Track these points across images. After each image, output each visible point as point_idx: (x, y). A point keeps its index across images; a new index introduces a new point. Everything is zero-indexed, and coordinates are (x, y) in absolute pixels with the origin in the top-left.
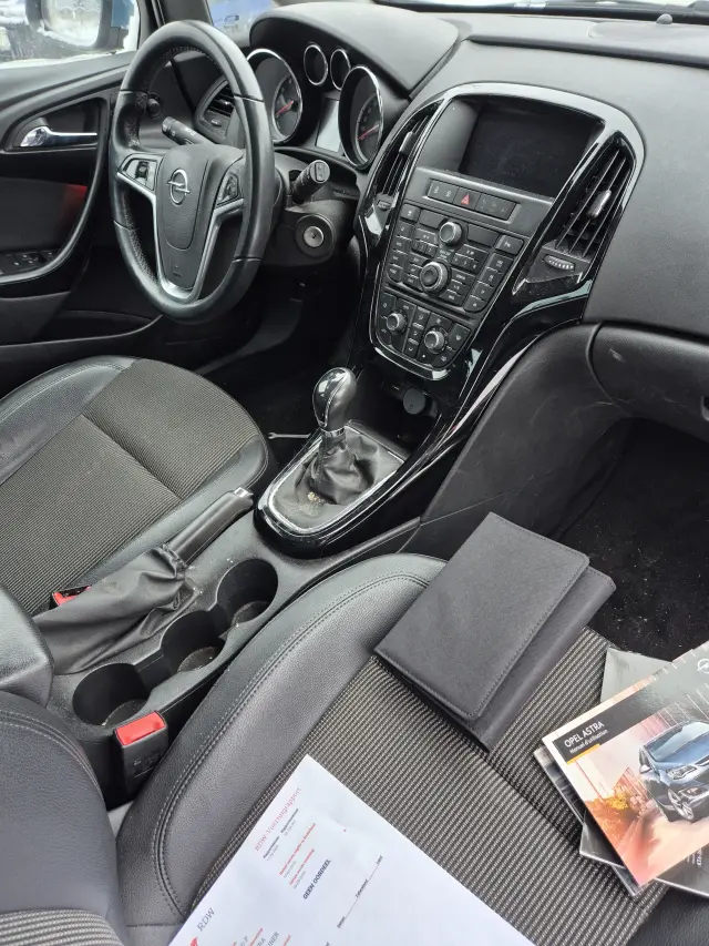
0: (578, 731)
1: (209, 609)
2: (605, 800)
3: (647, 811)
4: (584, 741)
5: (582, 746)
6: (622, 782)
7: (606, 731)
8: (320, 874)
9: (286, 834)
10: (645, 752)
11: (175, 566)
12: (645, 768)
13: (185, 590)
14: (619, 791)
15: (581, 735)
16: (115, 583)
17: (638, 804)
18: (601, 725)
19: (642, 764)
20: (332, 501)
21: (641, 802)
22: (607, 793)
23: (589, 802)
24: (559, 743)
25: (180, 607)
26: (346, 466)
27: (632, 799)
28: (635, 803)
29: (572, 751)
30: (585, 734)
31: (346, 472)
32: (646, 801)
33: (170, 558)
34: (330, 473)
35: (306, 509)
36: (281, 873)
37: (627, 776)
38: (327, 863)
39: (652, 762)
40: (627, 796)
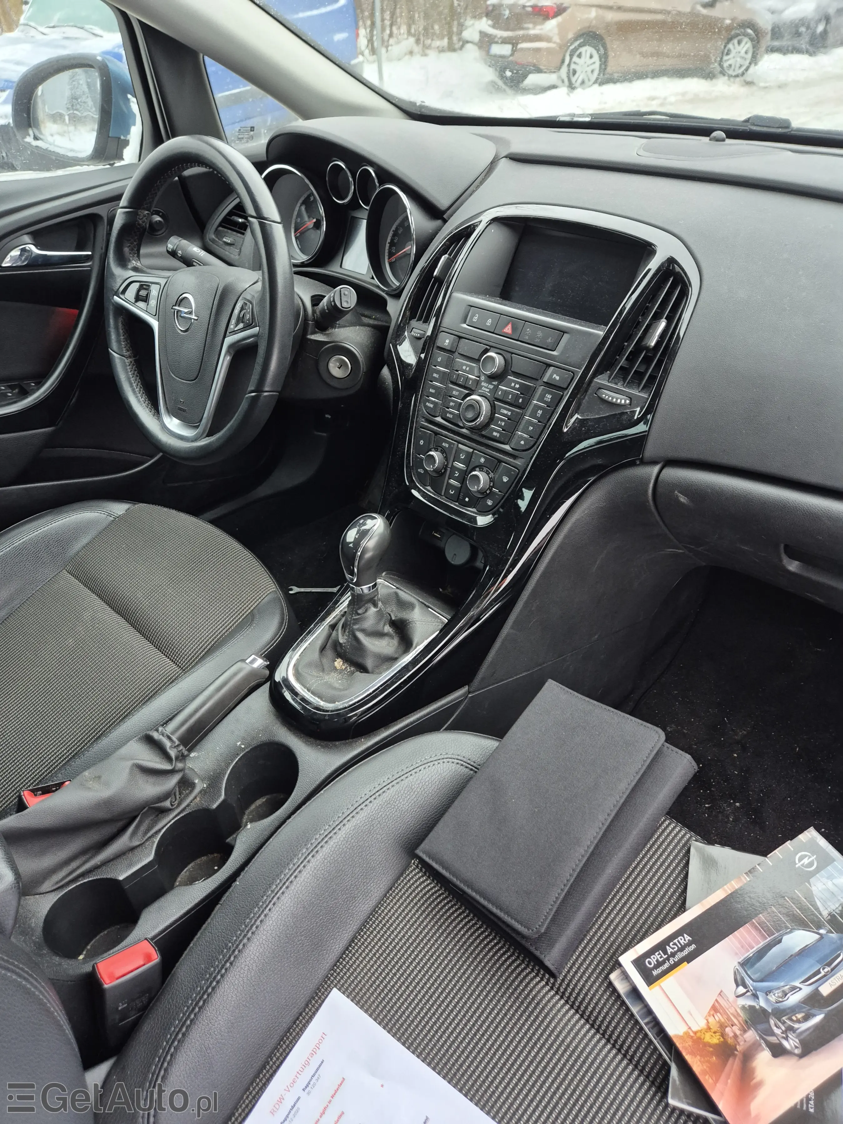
0: (661, 946)
1: (215, 806)
2: (695, 1033)
3: (748, 1045)
4: (668, 959)
5: (666, 966)
6: (715, 1009)
7: (693, 946)
10: (741, 970)
11: (173, 753)
12: (741, 990)
13: (186, 784)
14: (711, 1020)
15: (665, 952)
16: (99, 777)
17: (736, 1036)
18: (688, 938)
19: (737, 986)
20: (363, 669)
21: (738, 1033)
22: (698, 1023)
23: (677, 1036)
24: (639, 963)
25: (179, 804)
26: (380, 627)
27: (728, 1030)
28: (731, 1034)
29: (655, 973)
30: (669, 950)
31: (380, 635)
32: (745, 1031)
33: (168, 744)
34: (360, 635)
35: (333, 679)
37: (720, 1000)
39: (749, 982)
40: (722, 1026)
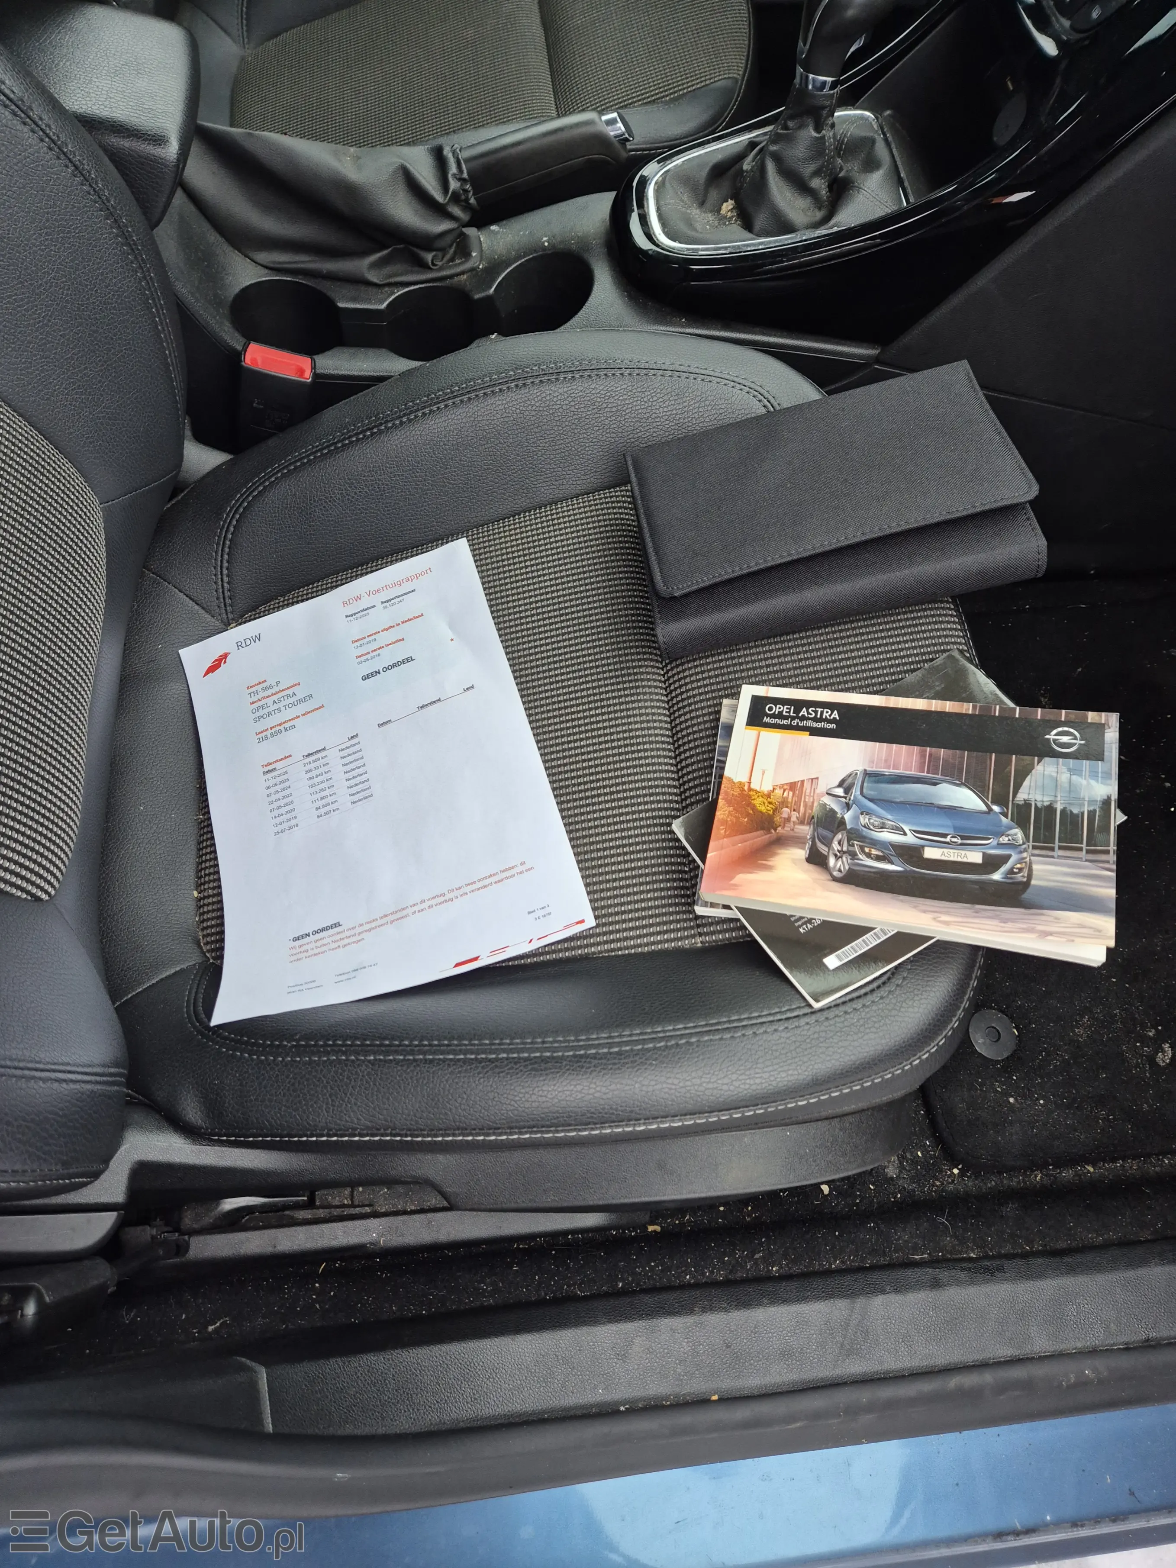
0: (798, 704)
2: (750, 789)
3: (792, 833)
4: (793, 718)
5: (785, 722)
6: (792, 786)
7: (833, 726)
8: (394, 666)
9: (385, 607)
10: (860, 778)
11: (454, 185)
12: (840, 792)
13: (463, 249)
14: (778, 792)
15: (797, 711)
17: (788, 819)
18: (835, 715)
19: (840, 785)
21: (794, 819)
22: (763, 783)
23: (730, 780)
24: (758, 703)
25: (441, 269)
27: (786, 811)
28: (785, 815)
29: (766, 720)
30: (804, 712)
32: (802, 822)
35: (703, 219)
36: (353, 642)
37: (807, 785)
38: (409, 659)
39: (856, 791)
40: (784, 803)
